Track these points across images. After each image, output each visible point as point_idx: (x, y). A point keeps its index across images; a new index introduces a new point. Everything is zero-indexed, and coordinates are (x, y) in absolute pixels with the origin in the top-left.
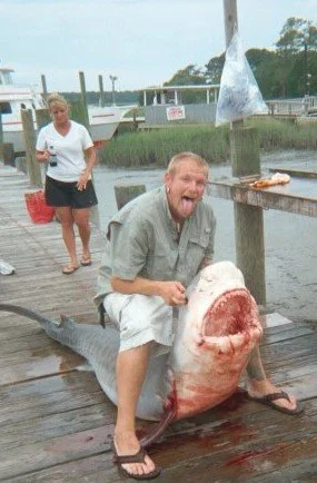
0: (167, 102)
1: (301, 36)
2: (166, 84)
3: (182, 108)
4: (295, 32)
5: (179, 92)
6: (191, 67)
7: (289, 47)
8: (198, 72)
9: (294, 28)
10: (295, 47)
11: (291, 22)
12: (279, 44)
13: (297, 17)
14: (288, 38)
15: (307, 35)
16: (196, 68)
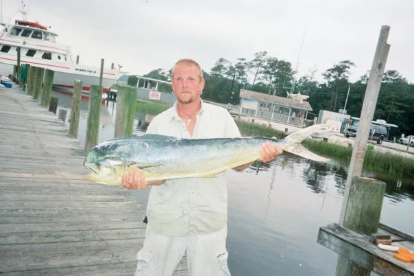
0: (151, 88)
1: (225, 69)
2: (145, 76)
3: (159, 93)
4: (222, 66)
5: (159, 83)
6: (160, 69)
7: (218, 73)
8: (163, 73)
9: (222, 63)
10: (221, 74)
11: (221, 60)
12: (213, 70)
13: (224, 59)
14: (218, 68)
15: (228, 69)
16: (162, 71)
